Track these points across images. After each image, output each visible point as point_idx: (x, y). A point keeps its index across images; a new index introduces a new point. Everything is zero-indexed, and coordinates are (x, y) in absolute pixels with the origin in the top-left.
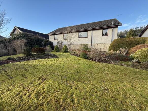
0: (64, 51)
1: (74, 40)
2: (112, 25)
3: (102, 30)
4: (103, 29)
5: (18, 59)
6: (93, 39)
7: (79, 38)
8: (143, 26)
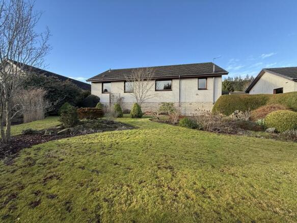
0: (136, 116)
1: (148, 94)
2: (213, 73)
3: (197, 80)
4: (199, 78)
5: (52, 133)
6: (182, 94)
7: (156, 90)
8: (238, 77)
